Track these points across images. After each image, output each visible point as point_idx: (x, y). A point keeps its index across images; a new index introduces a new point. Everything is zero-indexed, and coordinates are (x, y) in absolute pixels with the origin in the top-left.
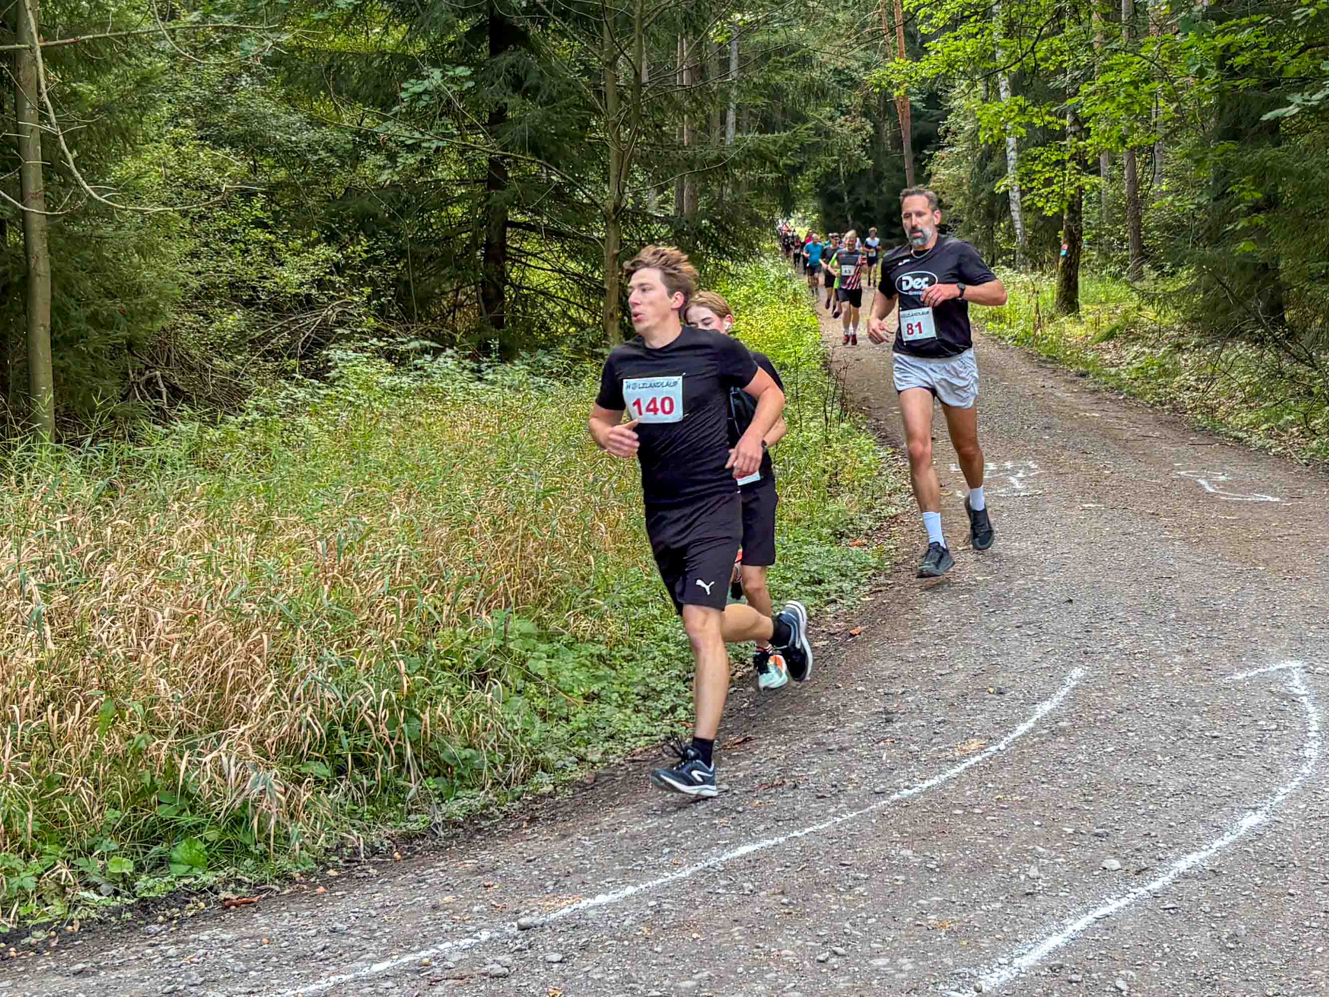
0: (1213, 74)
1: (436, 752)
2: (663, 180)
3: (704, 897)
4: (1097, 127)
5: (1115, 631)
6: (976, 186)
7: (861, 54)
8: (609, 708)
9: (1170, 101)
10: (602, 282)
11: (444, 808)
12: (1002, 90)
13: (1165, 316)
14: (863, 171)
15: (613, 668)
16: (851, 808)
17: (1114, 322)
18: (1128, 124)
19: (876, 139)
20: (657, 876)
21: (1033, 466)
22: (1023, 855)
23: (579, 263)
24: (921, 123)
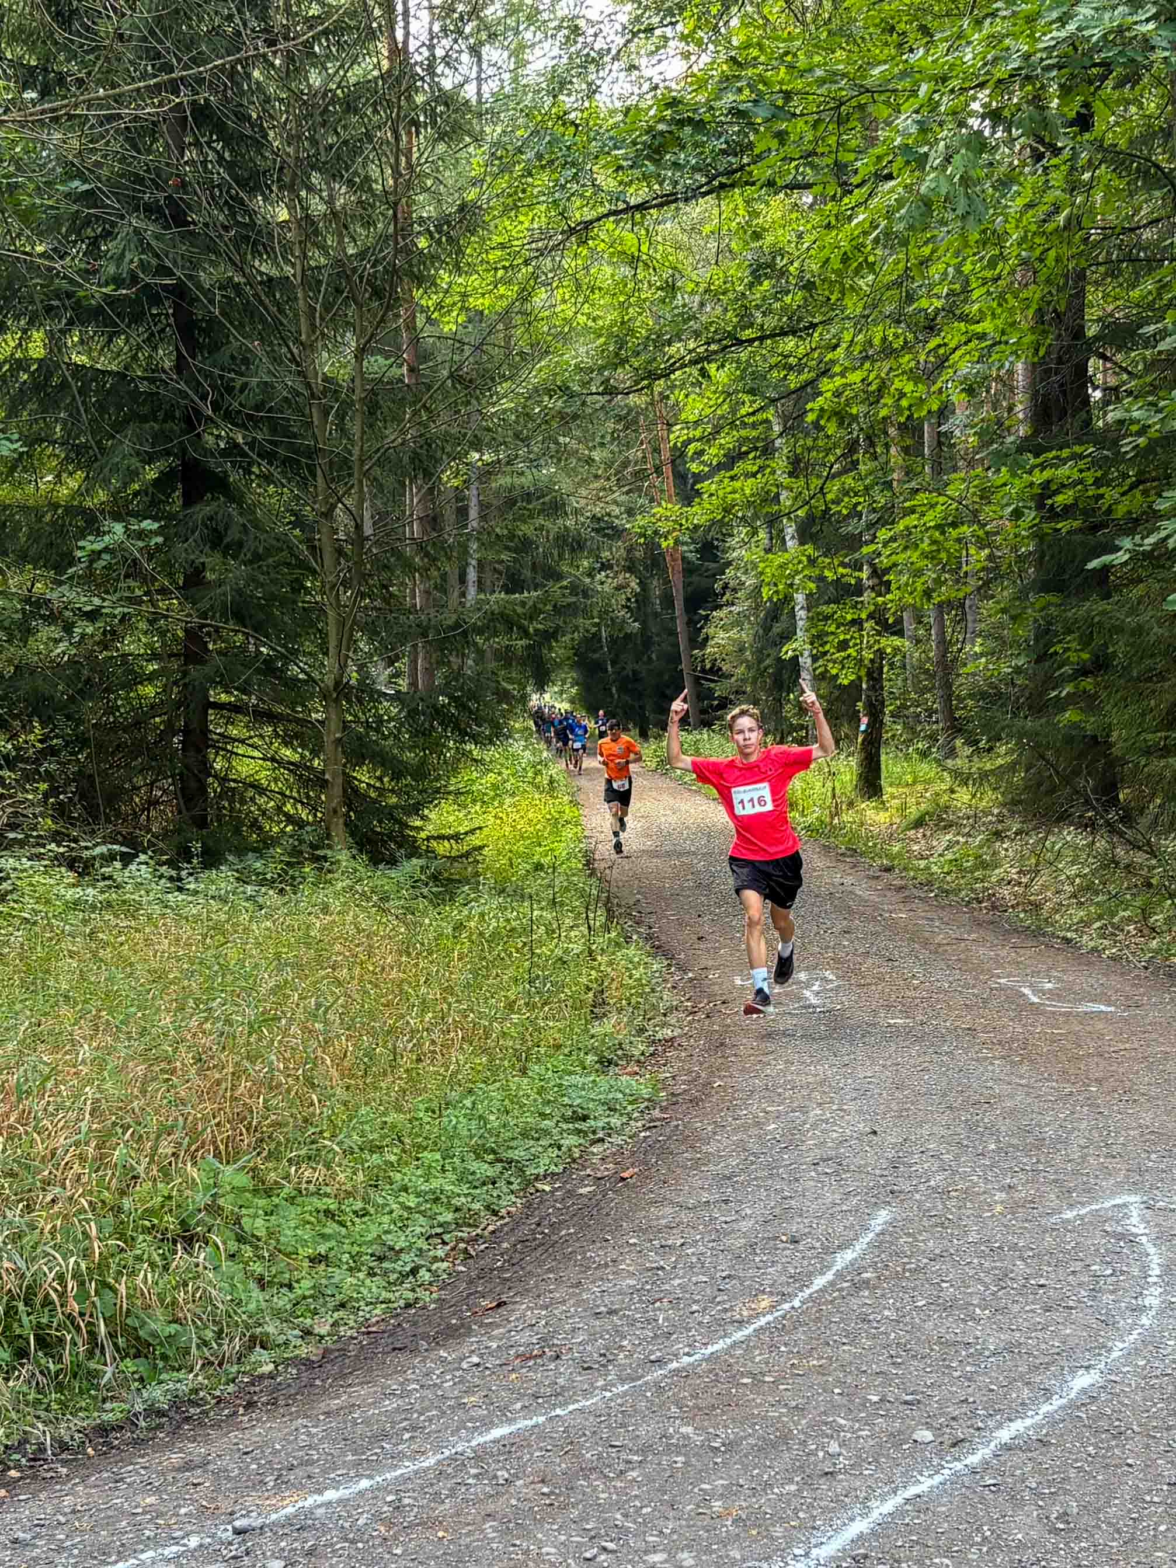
0: (1030, 516)
1: (136, 1329)
2: (392, 650)
3: (451, 1489)
4: (898, 580)
5: (926, 1166)
6: (760, 651)
7: (624, 498)
8: (338, 1271)
9: (982, 547)
10: (323, 772)
11: (145, 1395)
12: (787, 538)
13: (981, 799)
14: (628, 637)
15: (342, 1224)
16: (622, 1381)
17: (924, 807)
18: (934, 576)
19: (642, 599)
20: (396, 1467)
21: (831, 977)
22: (823, 1428)
23: (295, 750)
24: (695, 578)
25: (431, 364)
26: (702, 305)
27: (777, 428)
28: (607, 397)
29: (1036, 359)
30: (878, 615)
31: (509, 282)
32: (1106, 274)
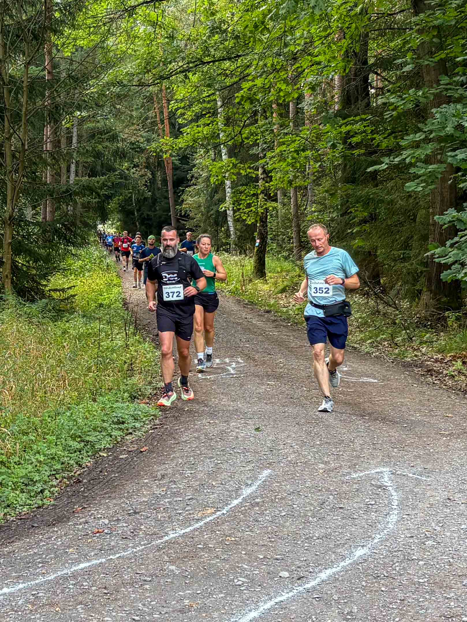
0: (340, 147)
2: (36, 202)
4: (276, 176)
5: (286, 451)
6: (208, 207)
7: (145, 134)
8: (7, 490)
9: (316, 161)
12: (223, 154)
14: (145, 199)
15: (9, 468)
17: (285, 283)
18: (293, 174)
19: (153, 181)
20: (36, 579)
21: (241, 361)
22: (236, 570)
24: (178, 172)
25: (57, 70)
26: (186, 45)
27: (219, 104)
28: (140, 88)
29: (344, 74)
30: (266, 192)
31: (96, 34)
32: (379, 35)
